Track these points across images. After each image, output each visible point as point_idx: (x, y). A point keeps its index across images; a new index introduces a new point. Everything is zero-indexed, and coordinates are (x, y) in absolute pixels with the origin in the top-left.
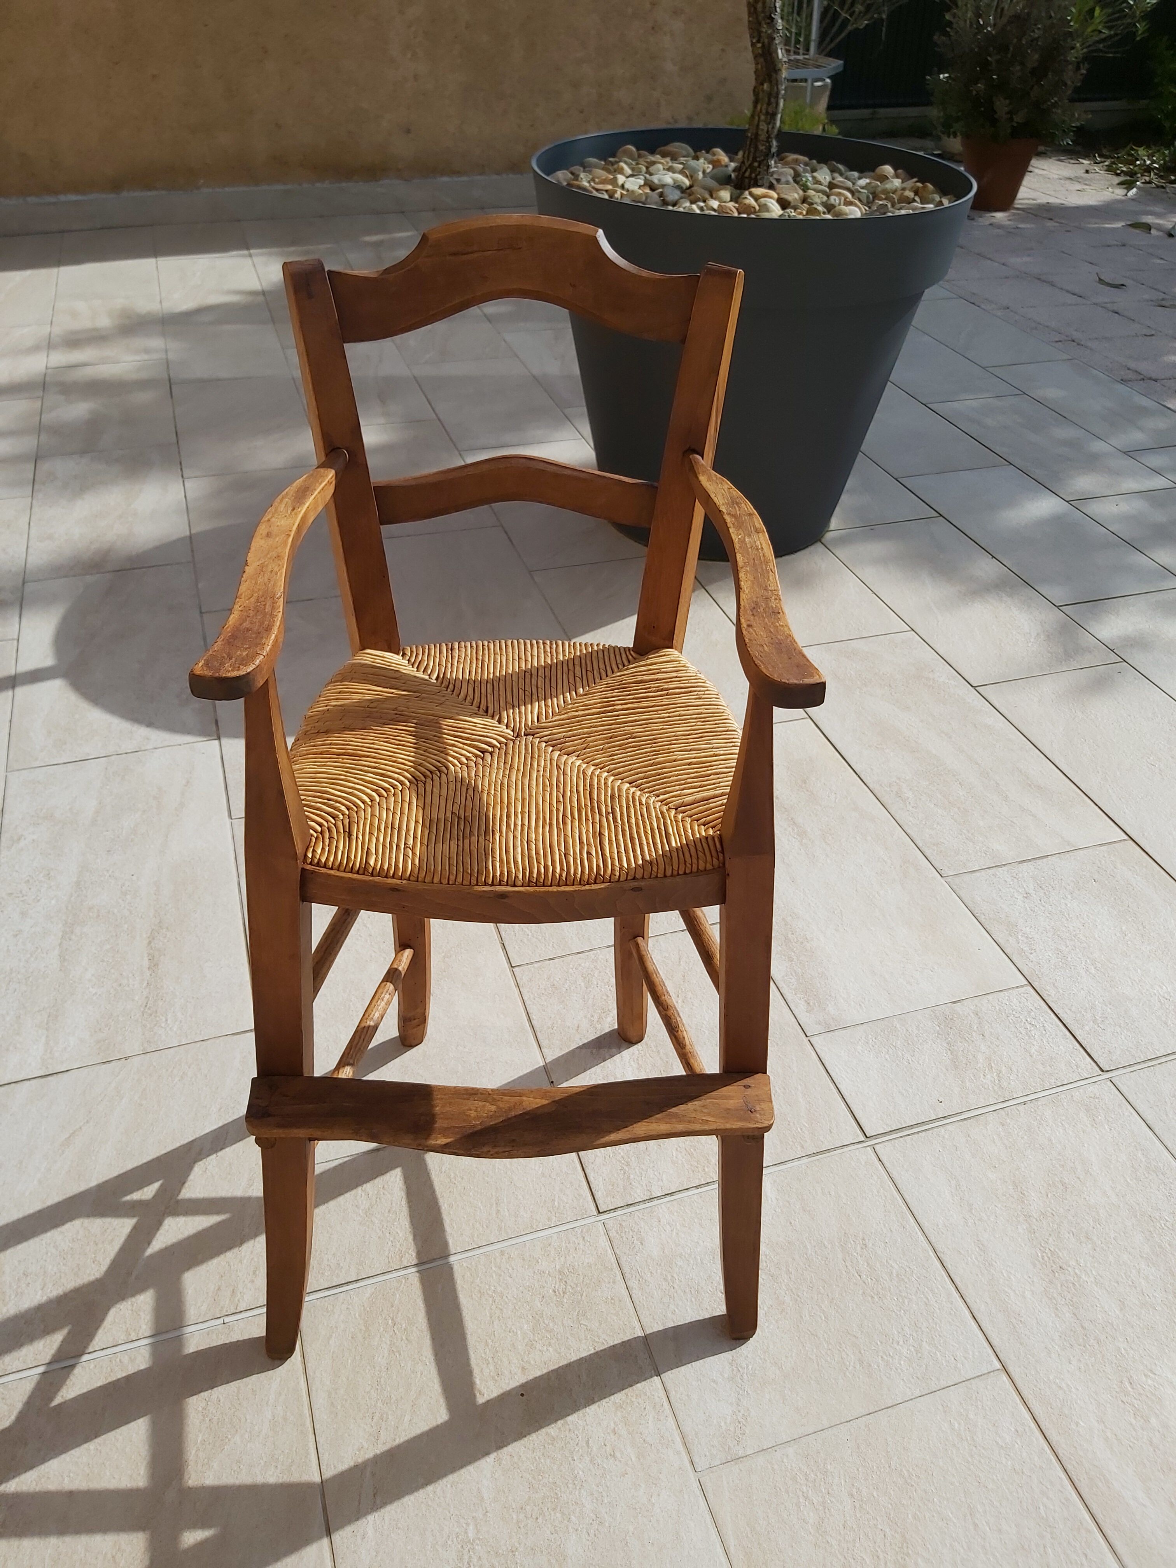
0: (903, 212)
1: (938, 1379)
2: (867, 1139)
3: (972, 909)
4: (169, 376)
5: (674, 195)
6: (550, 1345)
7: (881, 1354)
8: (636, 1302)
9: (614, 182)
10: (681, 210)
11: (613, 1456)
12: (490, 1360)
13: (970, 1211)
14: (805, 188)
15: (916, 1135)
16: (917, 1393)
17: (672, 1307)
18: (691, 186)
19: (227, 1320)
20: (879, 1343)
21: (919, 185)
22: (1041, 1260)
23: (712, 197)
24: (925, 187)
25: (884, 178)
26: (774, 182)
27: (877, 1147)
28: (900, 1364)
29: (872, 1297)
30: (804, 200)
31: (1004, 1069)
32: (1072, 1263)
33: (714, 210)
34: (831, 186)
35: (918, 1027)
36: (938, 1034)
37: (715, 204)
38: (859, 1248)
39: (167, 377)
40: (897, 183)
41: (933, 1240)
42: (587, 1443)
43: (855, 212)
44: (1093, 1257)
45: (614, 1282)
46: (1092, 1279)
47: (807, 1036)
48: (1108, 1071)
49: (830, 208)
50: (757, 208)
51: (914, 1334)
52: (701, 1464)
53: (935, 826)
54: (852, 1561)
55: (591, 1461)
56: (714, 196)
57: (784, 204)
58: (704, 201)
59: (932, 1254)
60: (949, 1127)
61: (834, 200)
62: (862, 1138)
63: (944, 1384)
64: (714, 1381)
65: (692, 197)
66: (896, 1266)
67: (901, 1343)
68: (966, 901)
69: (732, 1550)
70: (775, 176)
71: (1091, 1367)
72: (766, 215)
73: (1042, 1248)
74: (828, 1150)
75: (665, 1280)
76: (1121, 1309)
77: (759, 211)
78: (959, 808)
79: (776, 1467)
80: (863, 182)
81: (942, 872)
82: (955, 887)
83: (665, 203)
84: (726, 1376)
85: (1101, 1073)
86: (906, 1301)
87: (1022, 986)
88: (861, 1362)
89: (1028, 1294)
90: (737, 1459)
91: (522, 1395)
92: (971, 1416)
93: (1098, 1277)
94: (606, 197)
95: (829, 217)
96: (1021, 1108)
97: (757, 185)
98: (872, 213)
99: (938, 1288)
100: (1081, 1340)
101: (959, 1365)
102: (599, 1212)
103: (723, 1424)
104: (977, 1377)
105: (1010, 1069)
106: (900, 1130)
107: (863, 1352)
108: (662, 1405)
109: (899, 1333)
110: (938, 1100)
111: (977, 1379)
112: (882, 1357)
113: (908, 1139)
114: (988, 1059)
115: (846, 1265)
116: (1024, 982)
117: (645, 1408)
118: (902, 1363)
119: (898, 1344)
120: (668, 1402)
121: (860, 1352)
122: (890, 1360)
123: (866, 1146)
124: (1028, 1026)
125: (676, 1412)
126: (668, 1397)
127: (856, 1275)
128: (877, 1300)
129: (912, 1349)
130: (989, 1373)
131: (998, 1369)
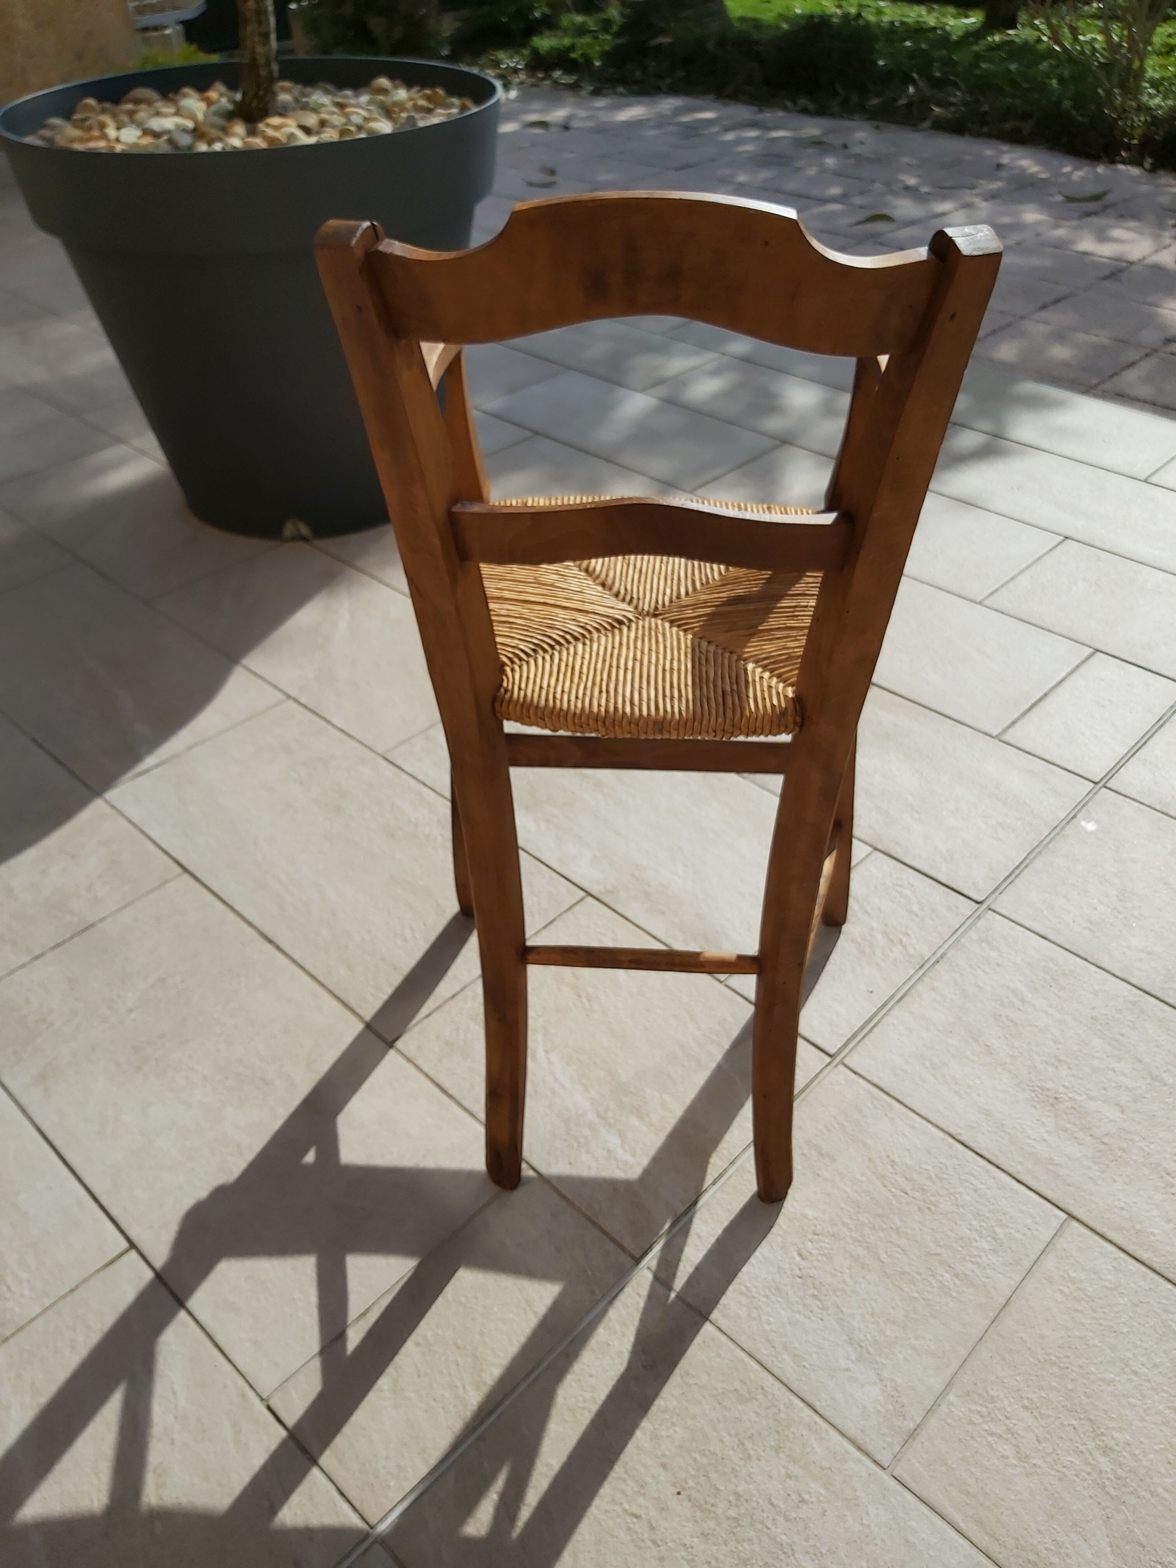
0: (432, 122)
1: (1028, 1256)
2: (833, 1057)
6: (674, 1424)
7: (968, 1258)
8: (728, 1332)
10: (199, 151)
11: (803, 1501)
12: (625, 1476)
13: (957, 1083)
14: (315, 112)
16: (1019, 1278)
17: (764, 1318)
20: (960, 1249)
21: (427, 92)
22: (1036, 1099)
23: (226, 134)
24: (434, 93)
25: (384, 91)
26: (283, 110)
27: (846, 1061)
28: (989, 1259)
29: (929, 1208)
30: (324, 124)
31: (904, 939)
32: (1062, 1089)
33: (238, 147)
34: (338, 106)
37: (234, 141)
38: (889, 1167)
40: (402, 93)
41: (943, 1126)
42: (772, 1504)
43: (384, 127)
44: (1073, 1076)
46: (1085, 1096)
47: (721, 983)
48: (982, 901)
49: (357, 127)
50: (284, 138)
51: (982, 1224)
52: (885, 1458)
55: (787, 1520)
56: (228, 133)
57: (306, 130)
58: (222, 140)
59: (951, 1141)
60: (893, 1014)
61: (354, 118)
62: (828, 1059)
63: (1034, 1257)
64: (847, 1370)
65: (205, 137)
66: (930, 1168)
67: (978, 1238)
71: (1132, 1177)
73: (1031, 1088)
75: (742, 1294)
76: (1122, 1112)
77: (287, 138)
79: (949, 1421)
80: (365, 98)
83: (178, 148)
84: (853, 1358)
85: (979, 905)
86: (957, 1196)
87: (871, 854)
88: (956, 1275)
89: (1046, 1136)
90: (913, 1434)
91: (679, 1493)
92: (1073, 1275)
93: (1088, 1092)
96: (937, 967)
97: (265, 115)
99: (975, 1170)
100: (1111, 1156)
101: (1035, 1233)
102: (637, 1260)
103: (879, 1408)
104: (1055, 1235)
105: (907, 935)
106: (854, 1035)
107: (952, 1265)
108: (816, 1423)
109: (970, 1230)
110: (869, 991)
111: (1056, 1238)
112: (971, 1261)
113: (866, 1040)
114: (885, 933)
115: (889, 1190)
116: (870, 849)
117: (802, 1435)
118: (990, 1257)
119: (976, 1241)
120: (818, 1416)
121: (950, 1267)
122: (978, 1259)
123: (836, 1066)
124: (898, 888)
125: (832, 1421)
126: (816, 1412)
127: (902, 1194)
128: (933, 1208)
129: (989, 1239)
130: (1061, 1226)
131: (1067, 1220)
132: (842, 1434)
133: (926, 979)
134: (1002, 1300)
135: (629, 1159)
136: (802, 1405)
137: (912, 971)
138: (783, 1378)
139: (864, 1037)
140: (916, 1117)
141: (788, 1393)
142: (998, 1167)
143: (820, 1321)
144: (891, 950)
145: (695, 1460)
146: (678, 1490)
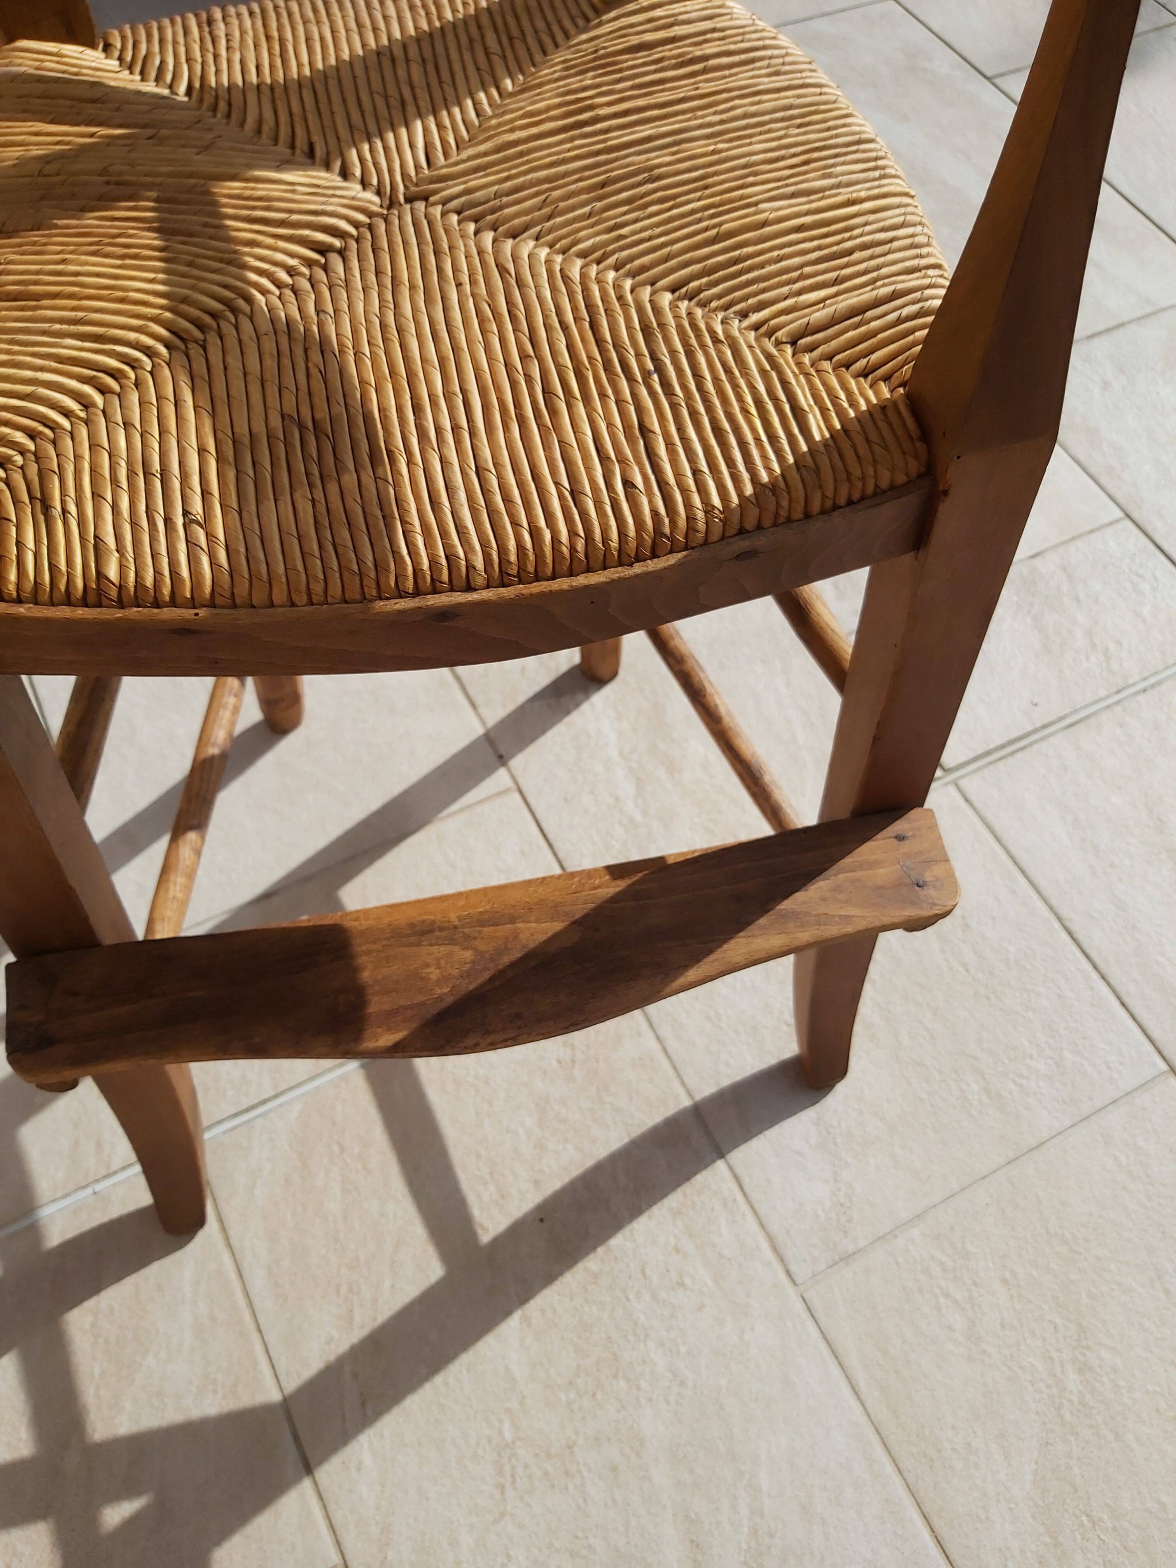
1: (1091, 1100)
2: (946, 774)
6: (566, 1140)
7: (1012, 1076)
11: (682, 1285)
12: (487, 1177)
13: (1097, 855)
15: (1011, 757)
16: (1067, 1122)
17: (724, 1056)
19: (98, 1187)
20: (1006, 1061)
27: (963, 783)
28: (1039, 1087)
29: (988, 998)
31: (1112, 647)
41: (1055, 903)
42: (643, 1273)
45: (639, 1034)
51: (1051, 1041)
52: (801, 1272)
54: (1018, 1371)
55: (654, 1297)
59: (1056, 924)
60: (1053, 740)
63: (1098, 1104)
64: (798, 1152)
66: (1012, 949)
67: (1036, 1056)
69: (862, 1387)
79: (900, 1259)
84: (813, 1143)
86: (1033, 996)
87: (1118, 521)
88: (987, 1091)
90: (847, 1258)
91: (542, 1220)
92: (1141, 1144)
96: (1141, 698)
99: (1072, 972)
101: (1115, 1075)
103: (820, 1211)
104: (1141, 1086)
105: (1119, 643)
106: (988, 753)
107: (987, 1077)
108: (735, 1200)
109: (1030, 1042)
110: (1032, 703)
111: (1141, 1090)
112: (1013, 1080)
113: (1001, 764)
114: (1088, 633)
115: (947, 960)
116: (1120, 514)
117: (713, 1209)
118: (1041, 1084)
119: (1031, 1057)
120: (741, 1193)
121: (984, 1079)
122: (1024, 1082)
123: (947, 784)
124: (1134, 578)
125: (756, 1206)
126: (741, 1187)
127: (961, 969)
128: (994, 1000)
129: (1050, 1062)
130: (1154, 1078)
131: (1164, 1072)
132: (762, 1225)
133: (1118, 709)
134: (1033, 1142)
135: (638, 817)
137: (1102, 693)
139: (1000, 759)
142: (1103, 978)
144: (1088, 659)
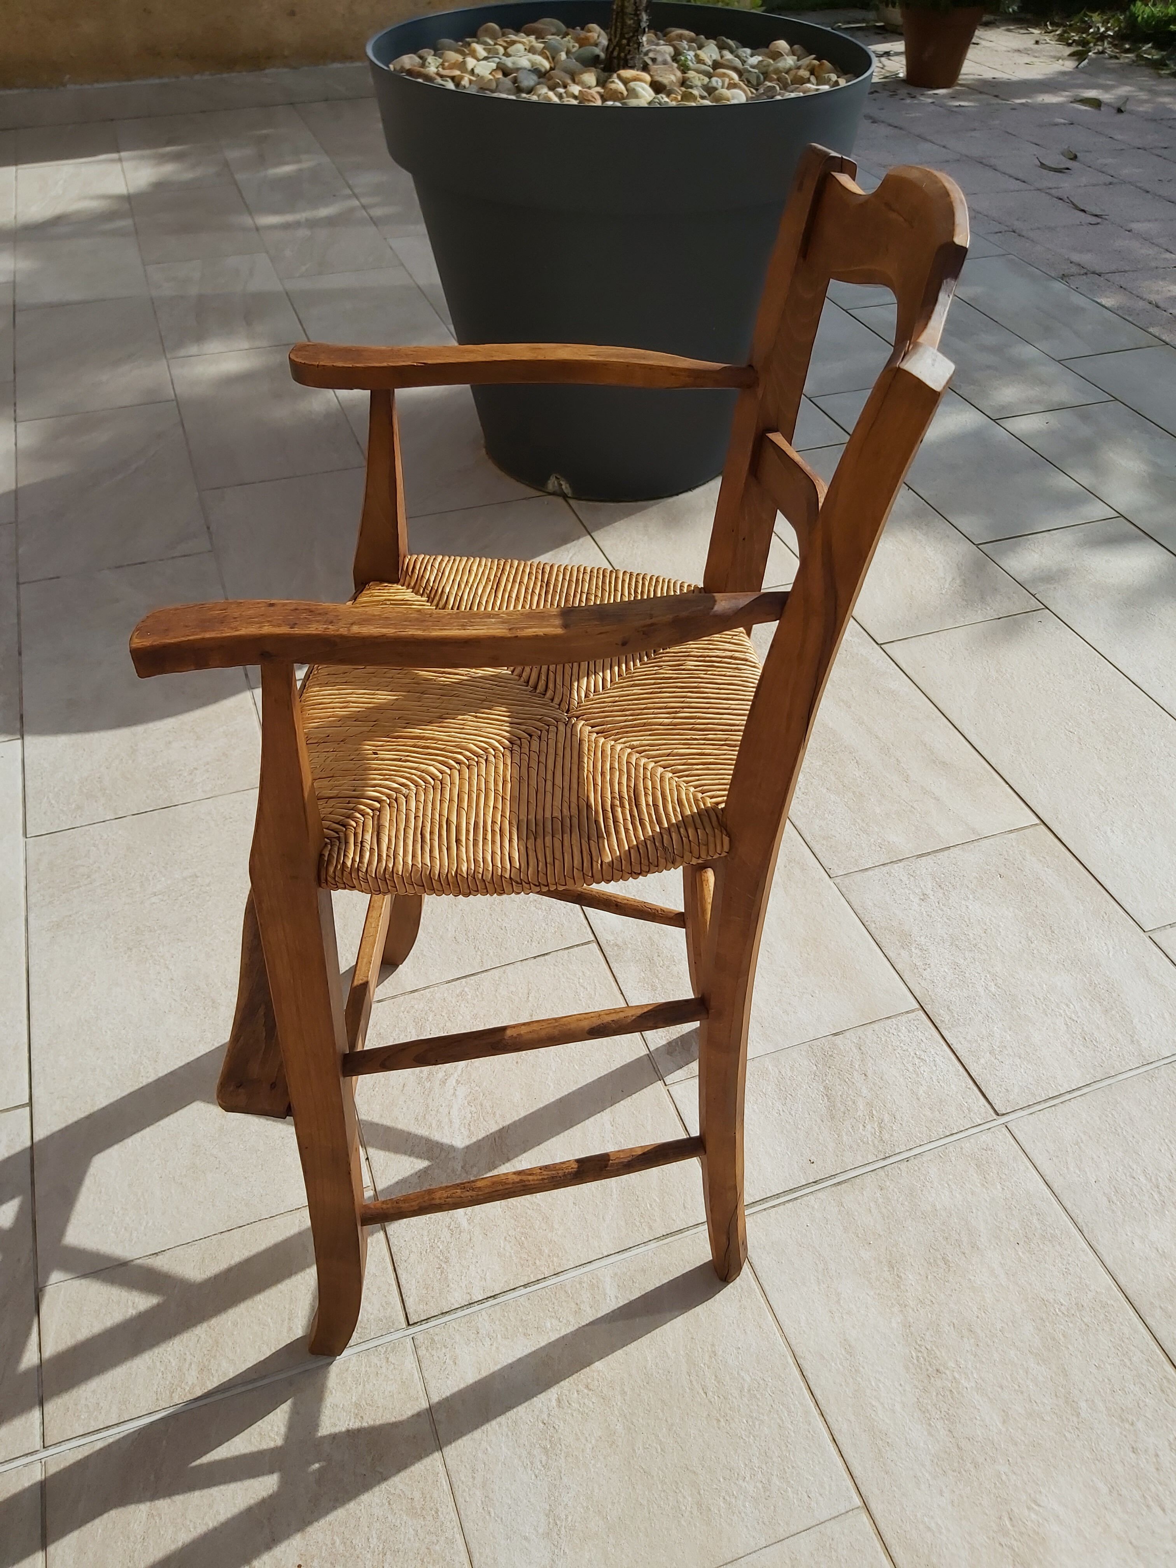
0: (793, 95)
1: (788, 1524)
3: (862, 916)
4: (14, 301)
5: (528, 81)
7: (723, 1494)
9: (462, 66)
10: (534, 98)
13: (838, 1302)
14: (684, 69)
15: (782, 1207)
16: (763, 1543)
17: (484, 1444)
18: (552, 69)
20: (722, 1480)
21: (816, 62)
22: (915, 1361)
23: (574, 81)
24: (821, 64)
25: (777, 55)
26: (649, 62)
28: (744, 1506)
29: (719, 1421)
30: (683, 83)
31: (887, 1118)
32: (951, 1364)
33: (575, 97)
34: (716, 65)
35: (792, 1068)
36: (815, 1075)
37: (575, 89)
38: (707, 1357)
39: (12, 304)
40: (790, 61)
41: (793, 1342)
43: (739, 96)
44: (975, 1355)
46: (973, 1385)
47: (666, 1085)
48: (1004, 1114)
49: (710, 90)
50: (625, 93)
51: (764, 1467)
53: (826, 815)
56: (576, 80)
57: (657, 87)
58: (565, 87)
59: (791, 1360)
60: (819, 1194)
61: (716, 82)
63: (794, 1529)
64: (526, 1538)
65: (550, 82)
66: (748, 1379)
67: (747, 1478)
68: (855, 907)
70: (651, 55)
71: (965, 1499)
72: (633, 103)
73: (917, 1347)
74: (680, 1231)
76: (1004, 1422)
77: (628, 97)
78: (854, 793)
80: (755, 60)
81: (831, 872)
82: (844, 890)
83: (519, 90)
84: (541, 1531)
85: (995, 1117)
86: (757, 1423)
87: (913, 1011)
88: (699, 1505)
89: (898, 1407)
93: (980, 1381)
94: (451, 86)
95: (707, 102)
96: (903, 1166)
97: (626, 66)
98: (758, 97)
99: (794, 1405)
100: (956, 1464)
101: (813, 1505)
102: (409, 1325)
104: (834, 1518)
105: (894, 1116)
107: (702, 1492)
109: (746, 1465)
110: (810, 1160)
111: (833, 1521)
112: (724, 1498)
114: (870, 1105)
115: (691, 1381)
116: (918, 1006)
118: (747, 1504)
119: (744, 1479)
121: (699, 1493)
122: (733, 1500)
124: (917, 1061)
127: (701, 1391)
128: (723, 1423)
129: (760, 1485)
130: (847, 1512)
131: (858, 1508)
133: (883, 1173)
136: (462, 1548)
137: (871, 1158)
138: (462, 1512)
140: (770, 1317)
141: (457, 1530)
143: (533, 1477)
144: (864, 1128)
145: (333, 1544)
146: (300, 1563)
